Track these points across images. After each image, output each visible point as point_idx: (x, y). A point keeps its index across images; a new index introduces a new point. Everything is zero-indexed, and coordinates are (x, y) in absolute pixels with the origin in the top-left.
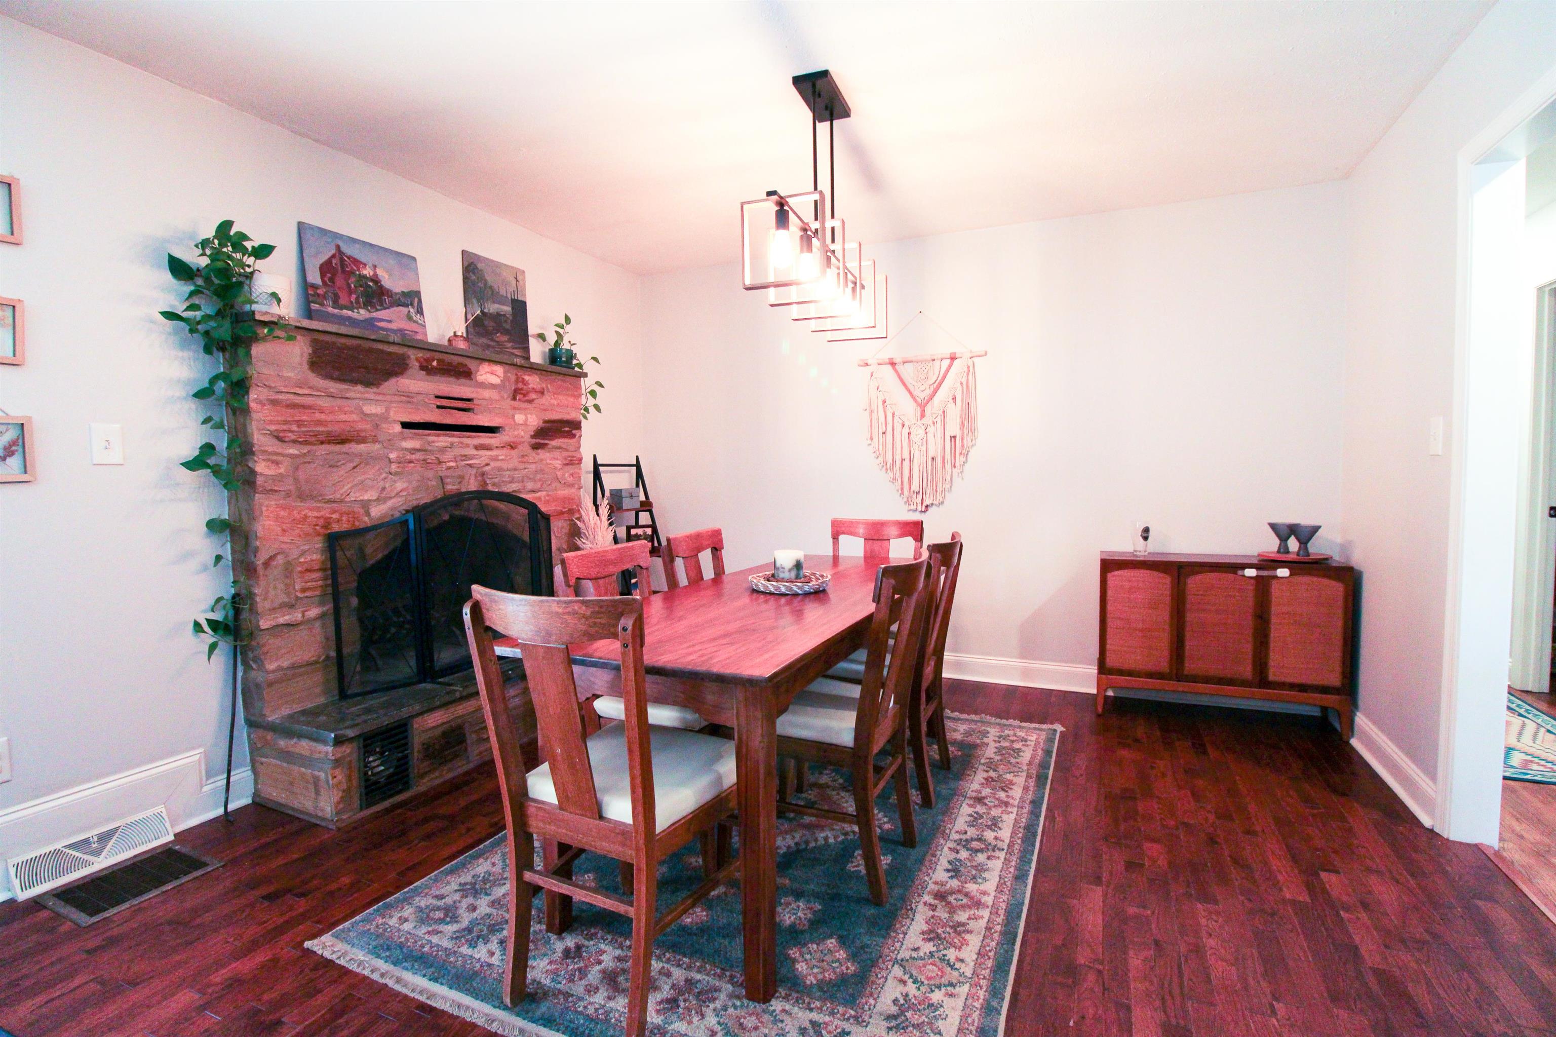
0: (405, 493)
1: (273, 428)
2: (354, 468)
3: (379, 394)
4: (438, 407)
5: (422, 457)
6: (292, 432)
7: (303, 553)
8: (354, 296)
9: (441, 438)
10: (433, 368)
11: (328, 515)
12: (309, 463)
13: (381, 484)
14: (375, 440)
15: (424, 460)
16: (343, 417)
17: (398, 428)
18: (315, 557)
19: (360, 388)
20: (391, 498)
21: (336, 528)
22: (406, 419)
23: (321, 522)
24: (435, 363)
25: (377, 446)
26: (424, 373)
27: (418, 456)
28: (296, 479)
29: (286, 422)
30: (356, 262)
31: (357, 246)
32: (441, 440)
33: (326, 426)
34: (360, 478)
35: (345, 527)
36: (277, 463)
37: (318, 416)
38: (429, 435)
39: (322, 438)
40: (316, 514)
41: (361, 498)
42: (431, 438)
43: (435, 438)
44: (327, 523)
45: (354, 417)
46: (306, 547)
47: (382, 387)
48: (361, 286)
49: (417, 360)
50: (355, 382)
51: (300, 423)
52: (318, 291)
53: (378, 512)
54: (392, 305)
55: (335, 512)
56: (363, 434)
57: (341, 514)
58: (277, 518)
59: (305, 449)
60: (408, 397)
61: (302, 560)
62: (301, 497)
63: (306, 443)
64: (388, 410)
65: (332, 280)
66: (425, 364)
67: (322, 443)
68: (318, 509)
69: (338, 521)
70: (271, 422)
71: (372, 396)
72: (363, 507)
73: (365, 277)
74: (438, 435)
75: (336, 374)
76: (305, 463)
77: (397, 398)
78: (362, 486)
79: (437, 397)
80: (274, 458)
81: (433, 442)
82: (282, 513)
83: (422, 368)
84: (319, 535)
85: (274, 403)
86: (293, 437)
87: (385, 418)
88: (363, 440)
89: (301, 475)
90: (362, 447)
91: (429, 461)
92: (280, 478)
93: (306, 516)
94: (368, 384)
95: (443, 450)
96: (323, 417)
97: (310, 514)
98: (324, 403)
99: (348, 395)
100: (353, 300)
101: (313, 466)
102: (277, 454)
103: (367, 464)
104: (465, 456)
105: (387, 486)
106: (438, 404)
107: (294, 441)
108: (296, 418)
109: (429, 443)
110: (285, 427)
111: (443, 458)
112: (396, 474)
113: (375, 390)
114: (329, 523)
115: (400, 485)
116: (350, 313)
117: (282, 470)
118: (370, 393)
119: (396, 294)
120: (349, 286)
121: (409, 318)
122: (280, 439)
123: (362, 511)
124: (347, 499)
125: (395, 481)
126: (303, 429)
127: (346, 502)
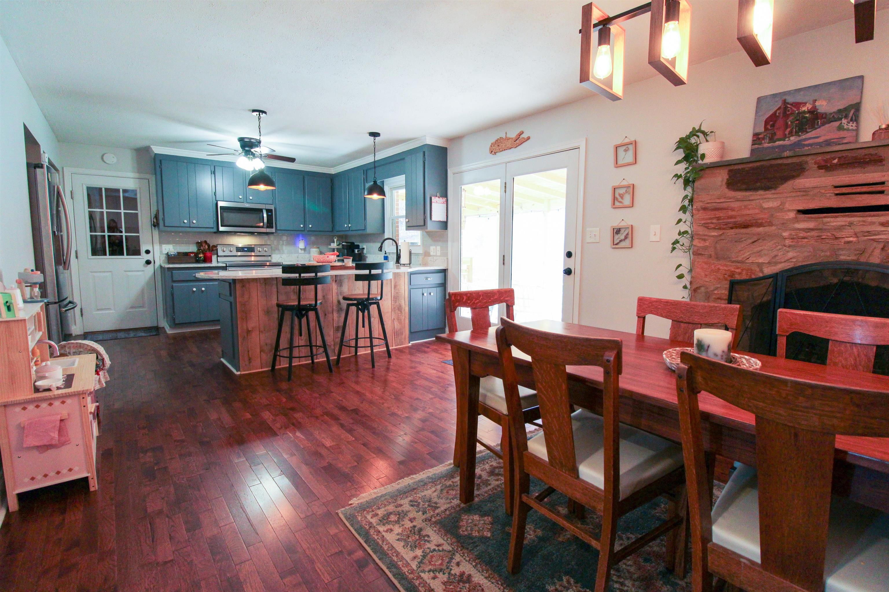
0: (794, 260)
1: (703, 222)
2: (754, 242)
3: (777, 193)
4: (837, 194)
5: (817, 234)
6: (712, 223)
7: (717, 288)
8: (789, 129)
9: (838, 219)
10: (836, 165)
11: (733, 270)
12: (723, 240)
13: (775, 253)
14: (770, 224)
15: (818, 237)
16: (748, 212)
17: (792, 215)
18: (723, 292)
19: (761, 192)
20: (781, 263)
21: (738, 277)
22: (801, 208)
23: (728, 273)
24: (836, 161)
25: (774, 228)
26: (823, 171)
27: (813, 233)
28: (715, 248)
29: (711, 219)
30: (797, 105)
31: (802, 93)
32: (840, 220)
33: (735, 218)
34: (759, 249)
35: (744, 277)
36: (705, 240)
37: (731, 213)
38: (825, 217)
39: (730, 225)
40: (725, 268)
41: (757, 261)
42: (825, 220)
43: (832, 219)
44: (732, 274)
45: (757, 211)
46: (719, 286)
47: (779, 189)
48: (797, 120)
49: (815, 163)
50: (756, 189)
51: (718, 218)
52: (760, 136)
53: (768, 271)
54: (823, 124)
55: (738, 268)
56: (760, 221)
57: (742, 270)
58: (702, 268)
59: (721, 232)
60: (805, 192)
61: (716, 292)
62: (718, 258)
63: (720, 229)
64: (783, 203)
65: (773, 126)
66: (823, 163)
67: (732, 228)
68: (726, 266)
69: (740, 274)
70: (703, 219)
71: (771, 196)
72: (758, 266)
73: (804, 112)
74: (837, 217)
75: (744, 187)
76: (721, 240)
77: (794, 194)
78: (759, 254)
79: (836, 187)
80: (703, 237)
81: (829, 222)
82: (705, 266)
83: (820, 167)
84: (726, 280)
85: (705, 209)
86: (712, 226)
87: (780, 209)
88: (761, 225)
89: (718, 246)
90: (761, 229)
91: (824, 237)
92: (705, 248)
93: (719, 269)
94: (767, 188)
95: (840, 228)
96: (733, 213)
97: (721, 268)
98: (735, 205)
99: (750, 198)
100: (787, 133)
101: (724, 241)
102: (706, 235)
103: (764, 240)
104: (868, 232)
105: (779, 254)
106: (837, 192)
107: (714, 228)
108: (717, 216)
109: (824, 224)
110: (709, 221)
111: (838, 235)
112: (790, 246)
113: (773, 191)
114: (733, 274)
115: (790, 255)
116: (781, 143)
117: (707, 244)
118: (769, 194)
119: (831, 114)
120: (787, 124)
121: (840, 128)
122: (707, 228)
123: (758, 269)
124: (747, 261)
125: (788, 252)
126: (720, 221)
127: (747, 263)
